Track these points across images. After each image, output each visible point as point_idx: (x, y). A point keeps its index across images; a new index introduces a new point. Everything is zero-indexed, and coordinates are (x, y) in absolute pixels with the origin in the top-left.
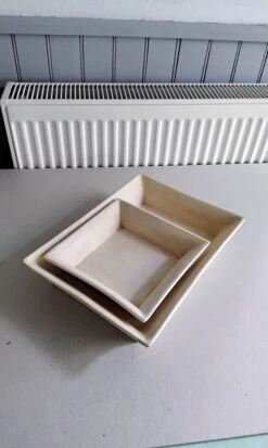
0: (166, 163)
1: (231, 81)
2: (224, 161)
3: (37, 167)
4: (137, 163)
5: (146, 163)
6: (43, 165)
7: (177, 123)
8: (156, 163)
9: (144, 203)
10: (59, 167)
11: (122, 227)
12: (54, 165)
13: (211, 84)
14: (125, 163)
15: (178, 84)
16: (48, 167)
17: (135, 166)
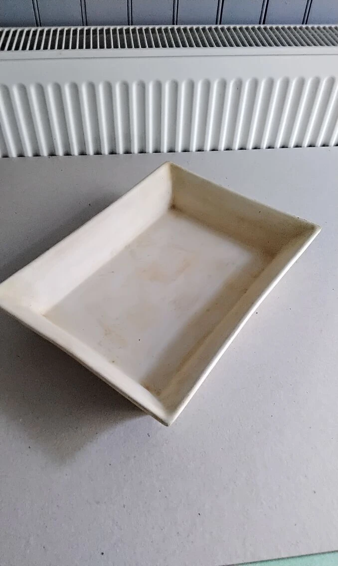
0: (208, 146)
2: (292, 143)
3: (21, 155)
4: (165, 148)
5: (179, 147)
6: (29, 152)
8: (194, 147)
9: (173, 207)
10: (52, 154)
12: (45, 152)
13: (274, 26)
14: (149, 148)
15: (226, 26)
16: (37, 155)
17: (163, 152)
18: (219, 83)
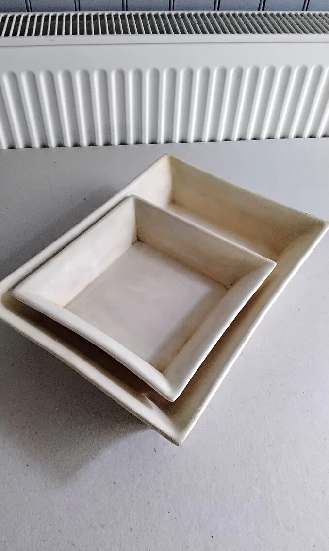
0: (206, 137)
1: (305, 7)
4: (162, 139)
5: (177, 138)
7: (224, 73)
8: (192, 138)
9: (173, 201)
10: (44, 146)
11: (139, 240)
12: (37, 144)
13: (275, 13)
14: (145, 139)
15: (225, 12)
16: (28, 146)
17: (160, 143)
18: (218, 71)
